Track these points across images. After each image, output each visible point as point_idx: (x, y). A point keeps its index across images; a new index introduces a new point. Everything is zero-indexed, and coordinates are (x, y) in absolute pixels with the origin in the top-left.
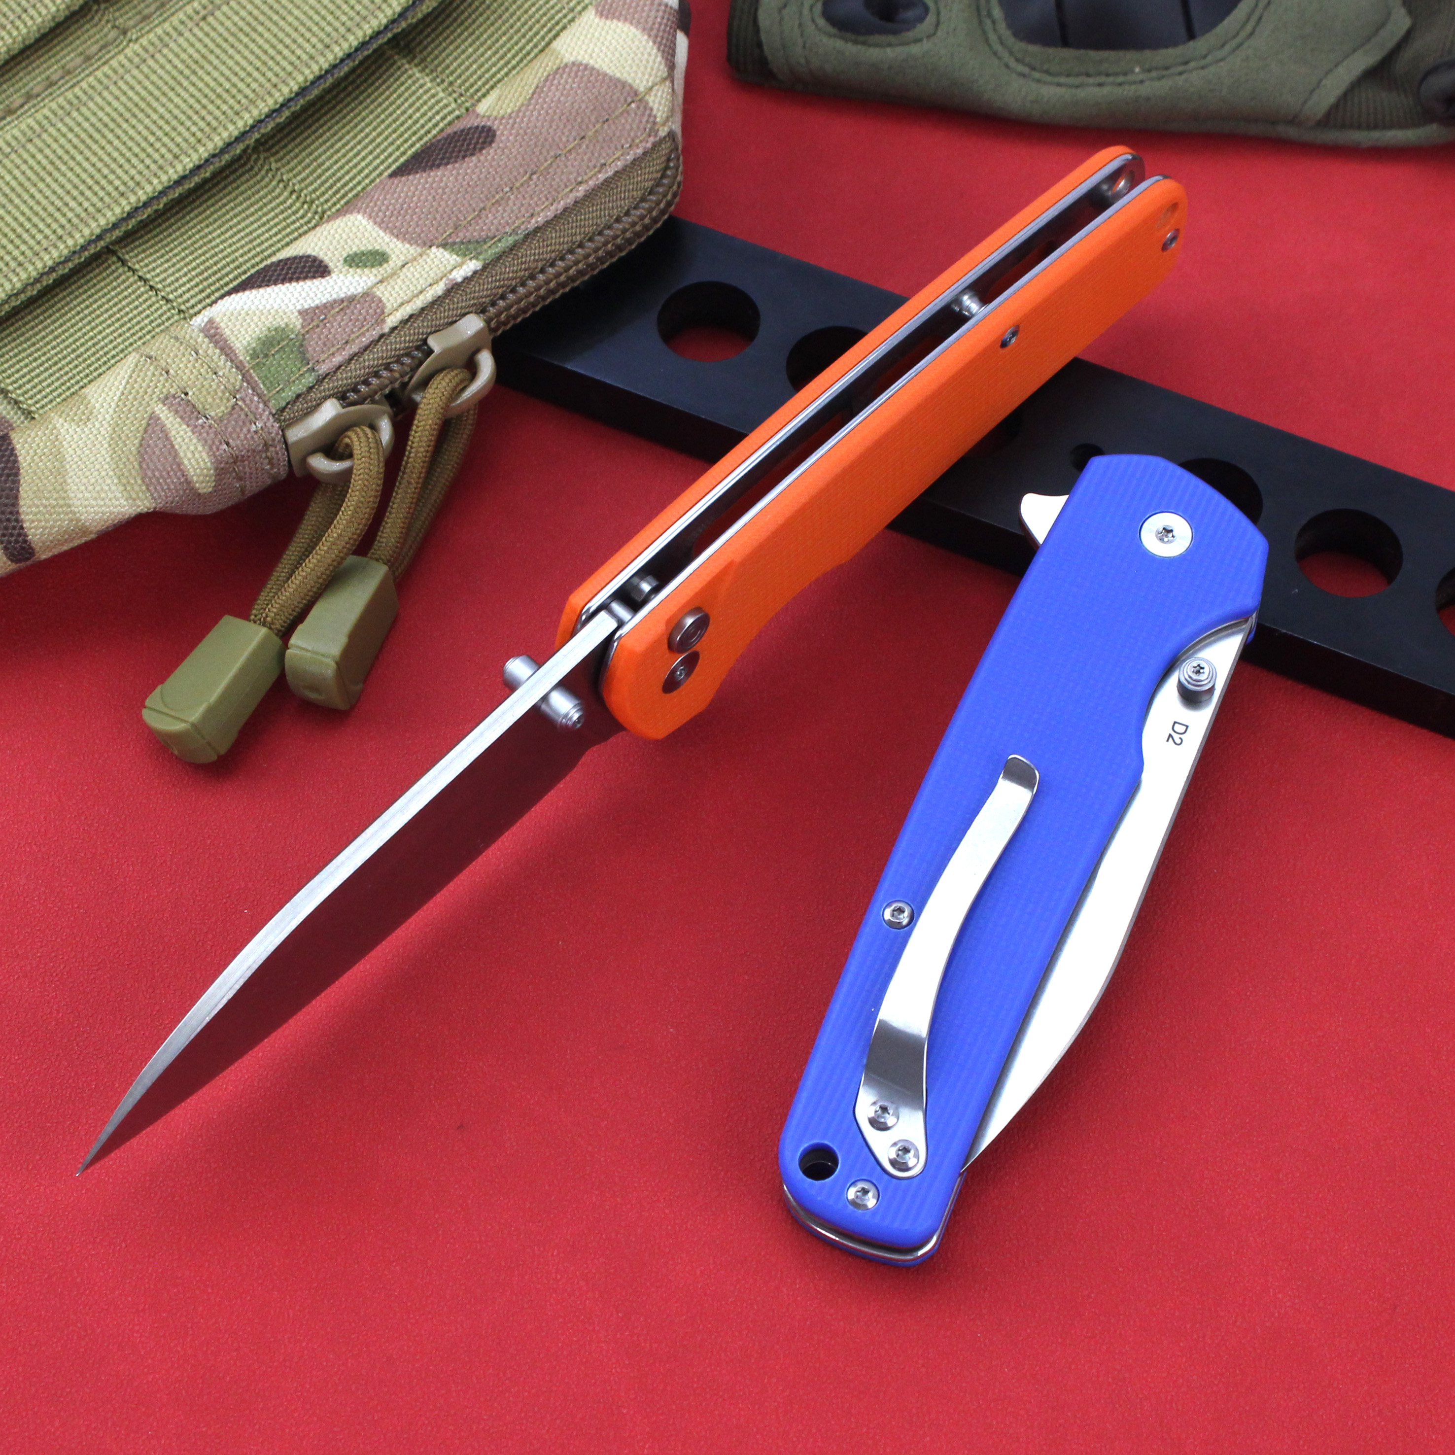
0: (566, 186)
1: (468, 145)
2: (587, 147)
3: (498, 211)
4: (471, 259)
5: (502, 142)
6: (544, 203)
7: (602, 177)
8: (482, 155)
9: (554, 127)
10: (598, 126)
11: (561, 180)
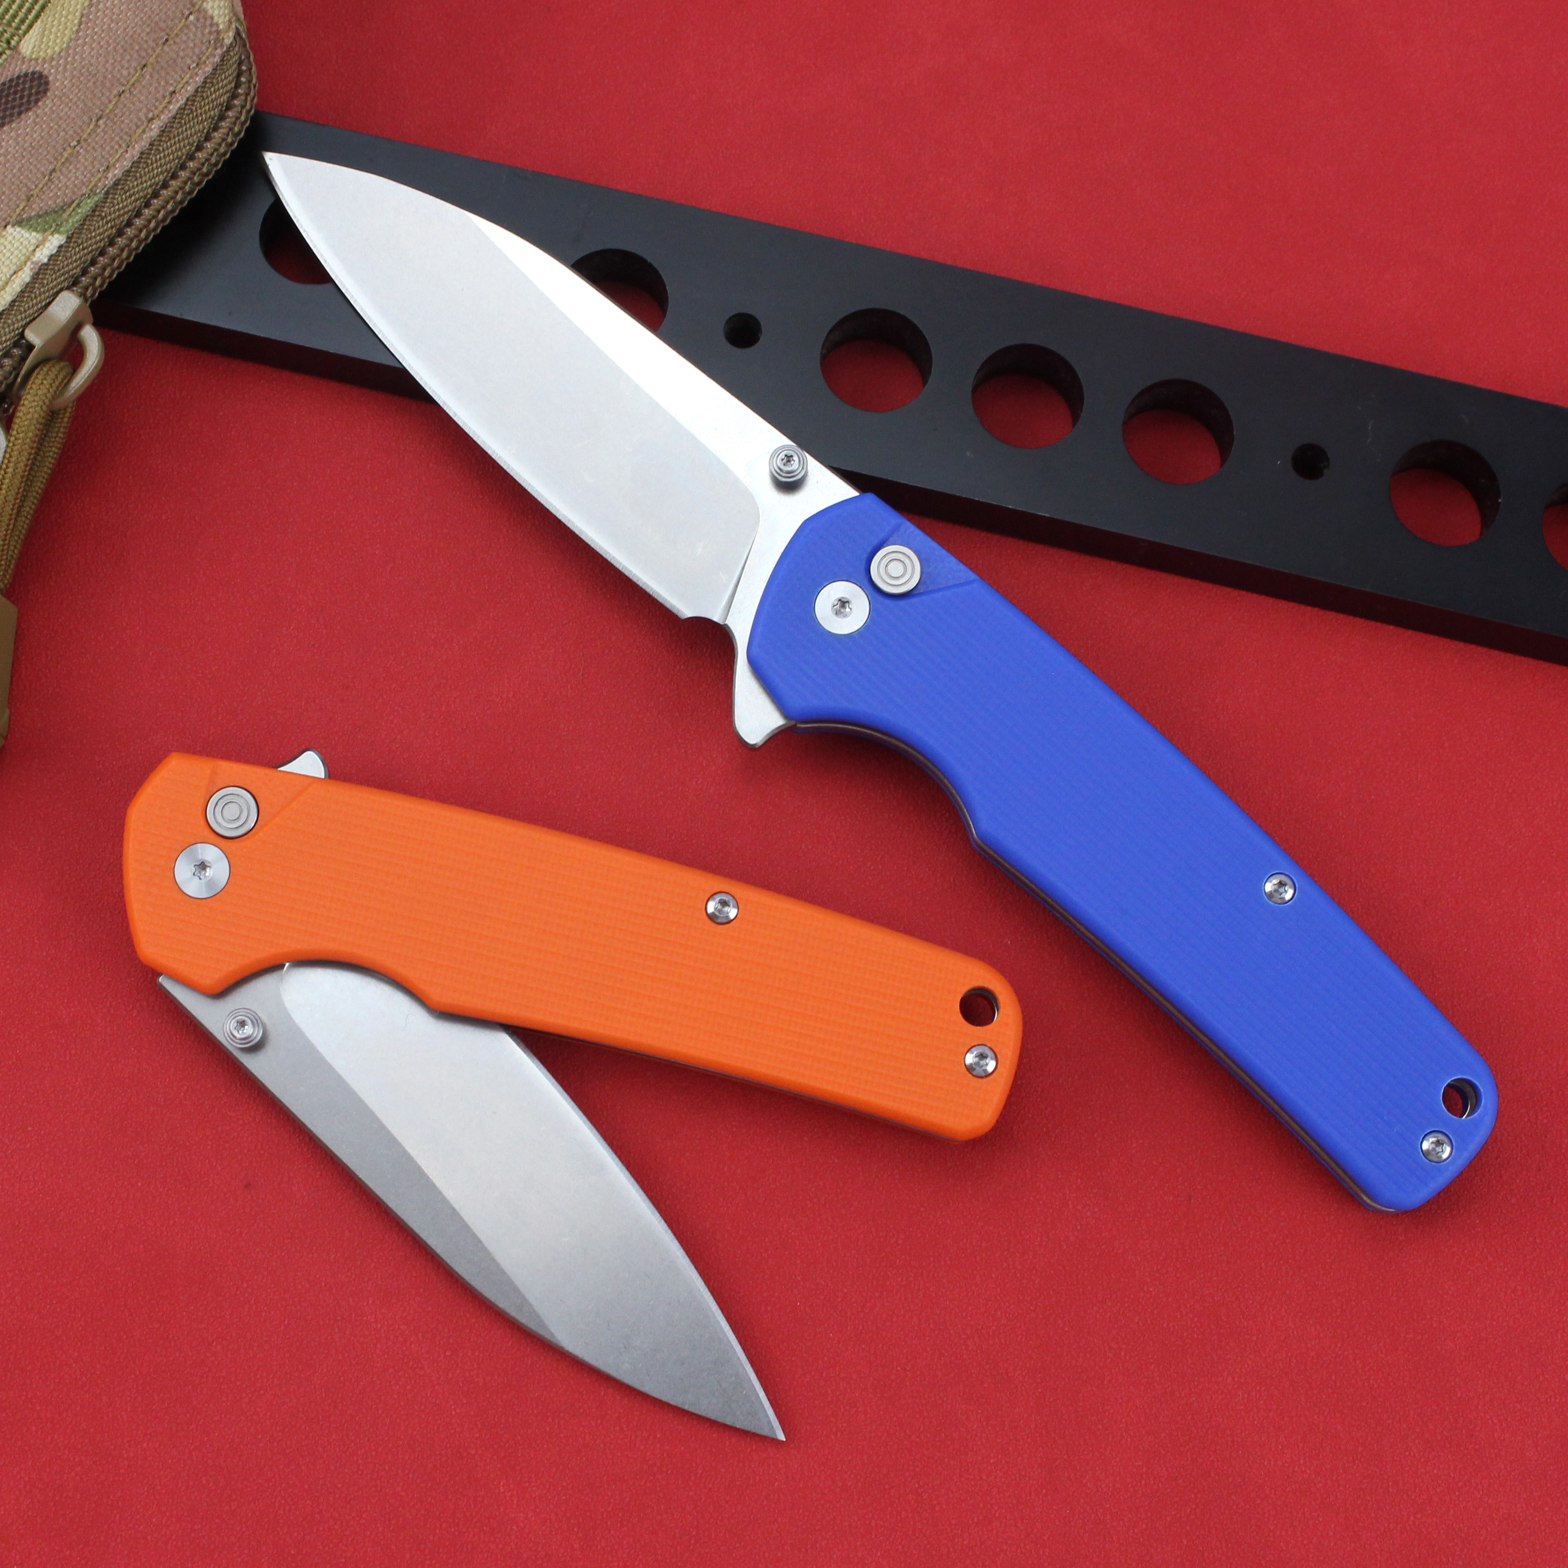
0: (138, 127)
1: (22, 98)
2: (151, 76)
3: (70, 171)
4: (52, 234)
5: (57, 88)
6: (117, 150)
7: (174, 108)
8: (39, 108)
9: (111, 61)
10: (158, 51)
11: (131, 121)
